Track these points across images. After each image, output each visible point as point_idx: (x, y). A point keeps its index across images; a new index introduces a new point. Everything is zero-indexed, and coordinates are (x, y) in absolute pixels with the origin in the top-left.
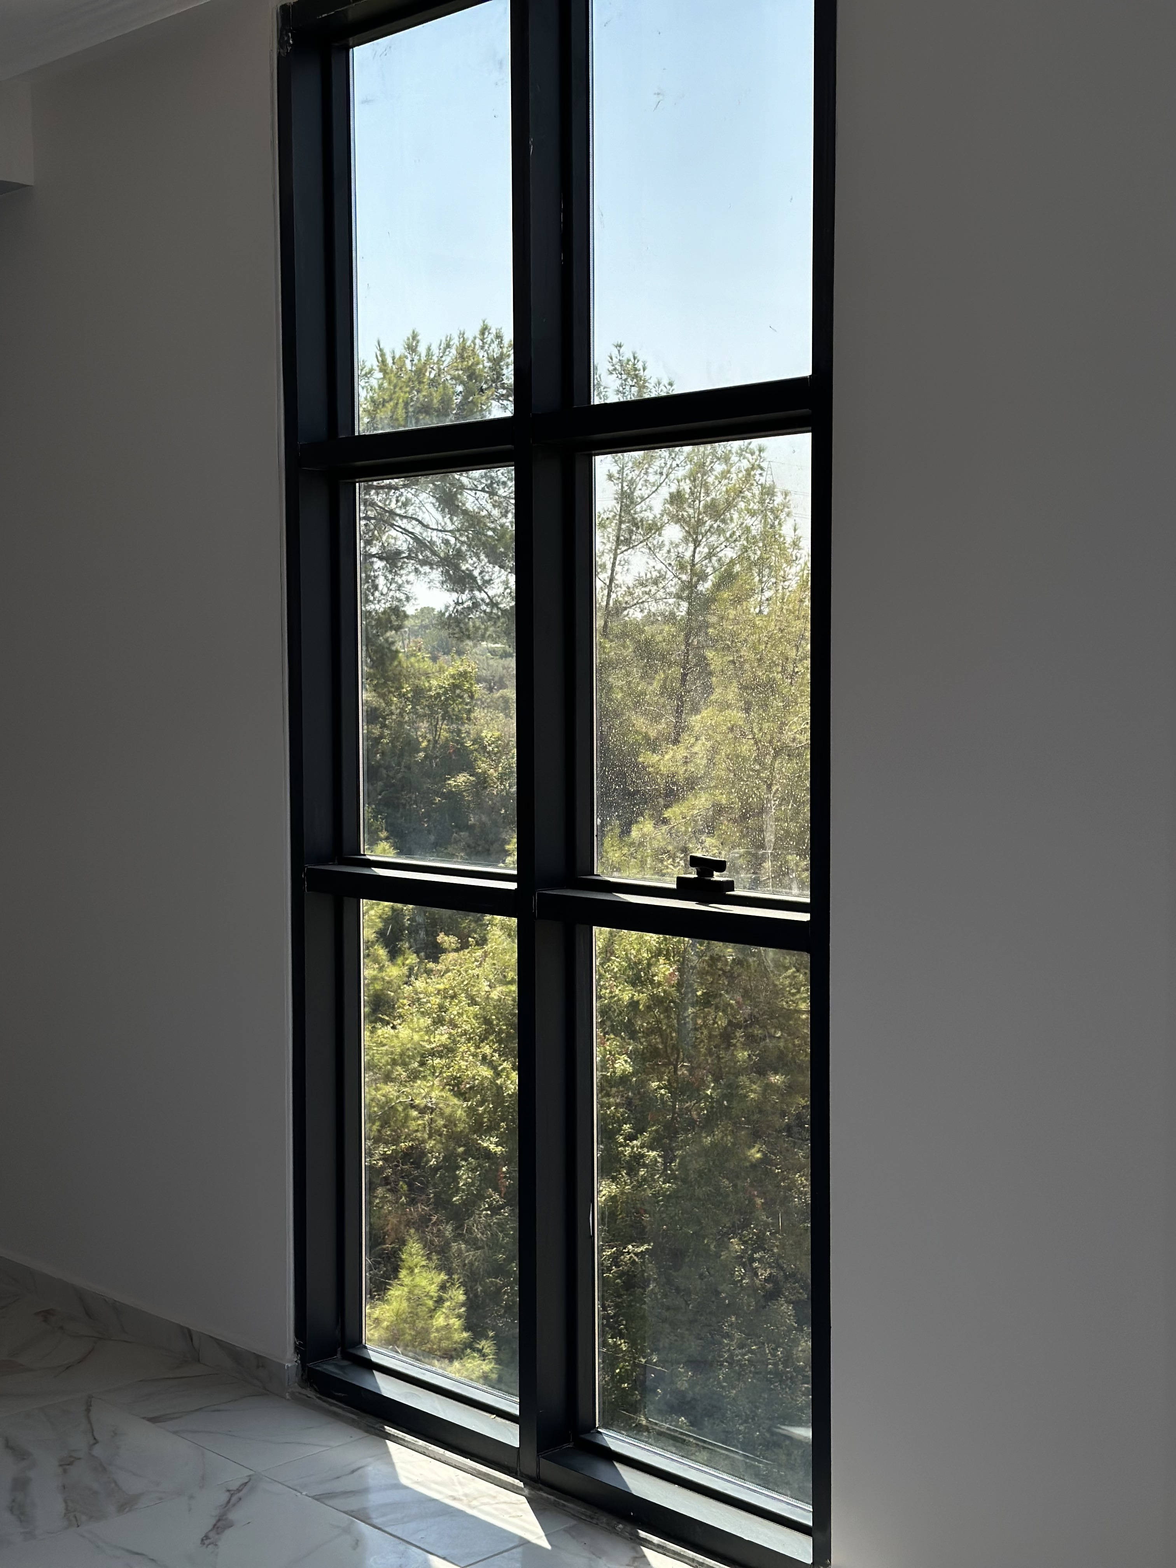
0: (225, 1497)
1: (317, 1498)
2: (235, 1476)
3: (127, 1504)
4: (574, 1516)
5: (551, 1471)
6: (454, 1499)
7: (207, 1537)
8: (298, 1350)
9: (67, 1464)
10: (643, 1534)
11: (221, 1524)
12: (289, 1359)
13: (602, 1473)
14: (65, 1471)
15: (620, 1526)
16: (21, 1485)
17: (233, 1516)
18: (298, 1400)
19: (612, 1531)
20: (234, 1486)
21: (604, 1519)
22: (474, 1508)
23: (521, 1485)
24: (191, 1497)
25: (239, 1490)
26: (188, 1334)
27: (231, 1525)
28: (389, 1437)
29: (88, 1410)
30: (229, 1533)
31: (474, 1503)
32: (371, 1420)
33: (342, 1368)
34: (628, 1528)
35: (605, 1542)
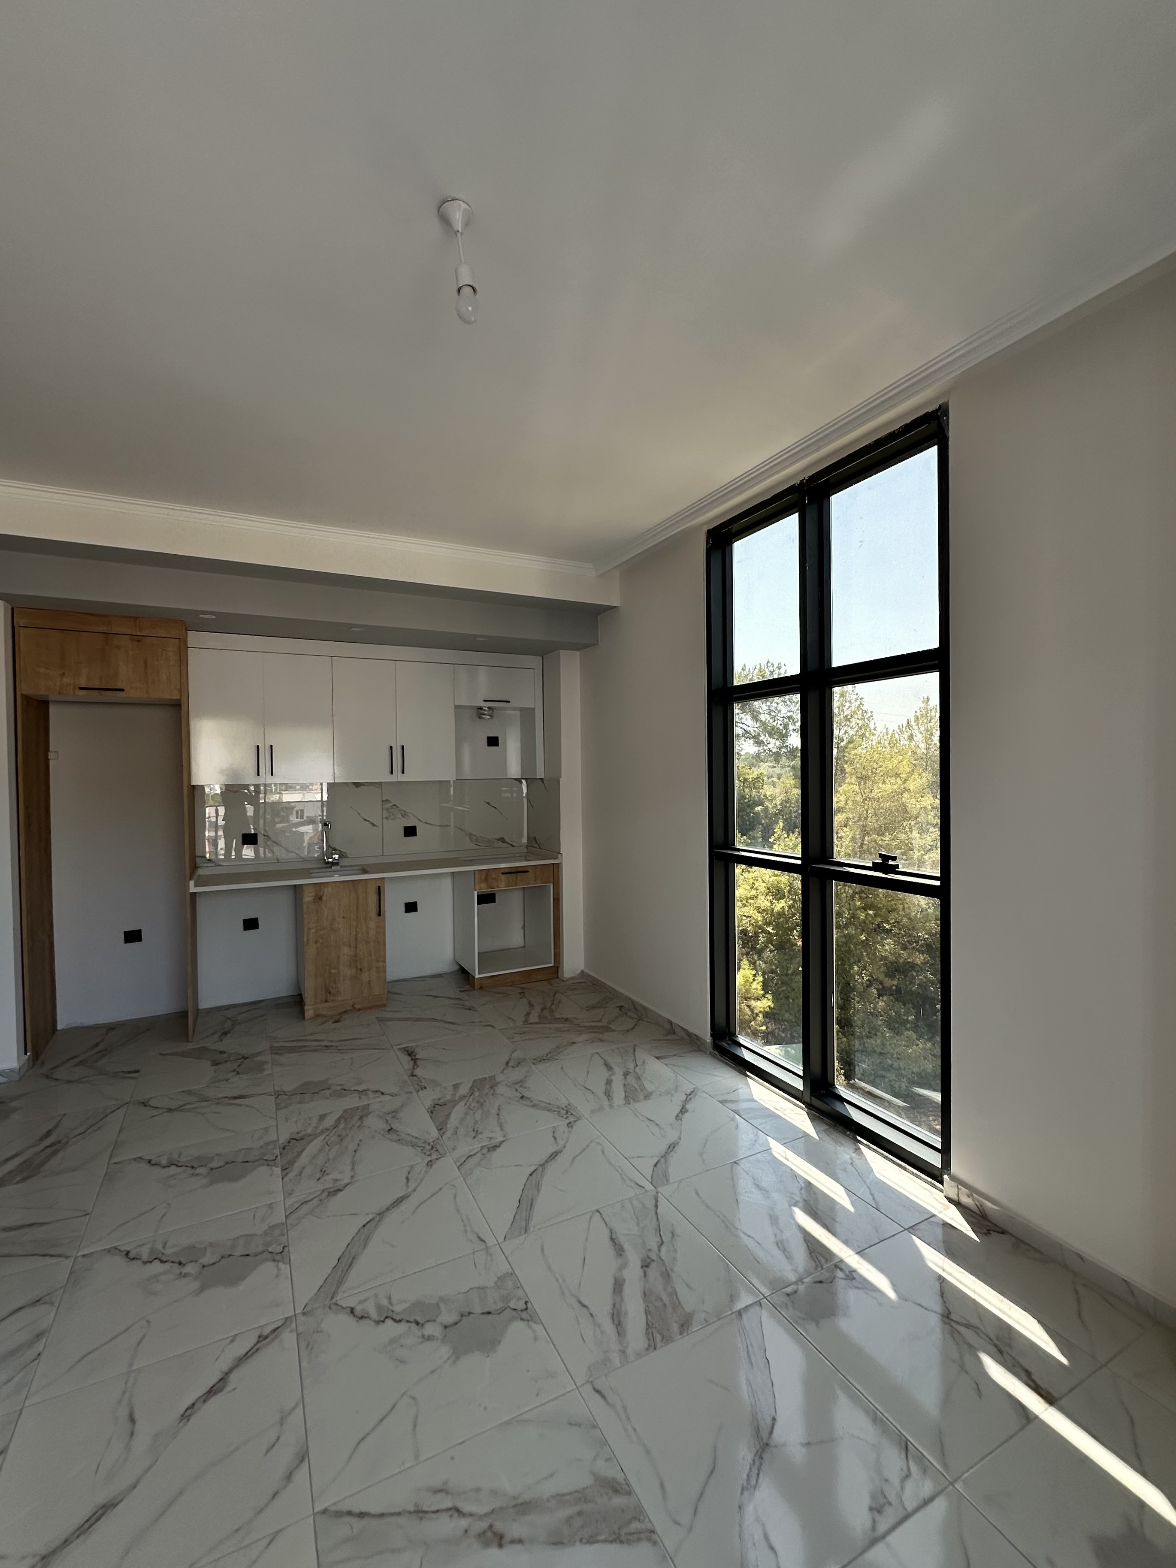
0: (684, 1097)
1: (721, 1102)
2: (689, 1088)
3: (647, 1096)
4: (826, 1124)
5: (816, 1102)
6: (776, 1109)
7: (678, 1116)
8: (711, 1035)
9: (626, 1074)
10: (859, 1138)
11: (683, 1110)
12: (708, 1039)
13: (838, 1107)
14: (625, 1078)
15: (848, 1133)
16: (609, 1082)
17: (687, 1106)
18: (713, 1056)
19: (845, 1134)
20: (688, 1092)
21: (841, 1128)
22: (785, 1115)
23: (804, 1106)
24: (672, 1096)
25: (690, 1095)
26: (671, 1023)
27: (687, 1111)
28: (748, 1076)
29: (634, 1051)
30: (686, 1115)
31: (785, 1112)
32: (740, 1068)
33: (729, 1045)
34: (852, 1134)
35: (842, 1139)
